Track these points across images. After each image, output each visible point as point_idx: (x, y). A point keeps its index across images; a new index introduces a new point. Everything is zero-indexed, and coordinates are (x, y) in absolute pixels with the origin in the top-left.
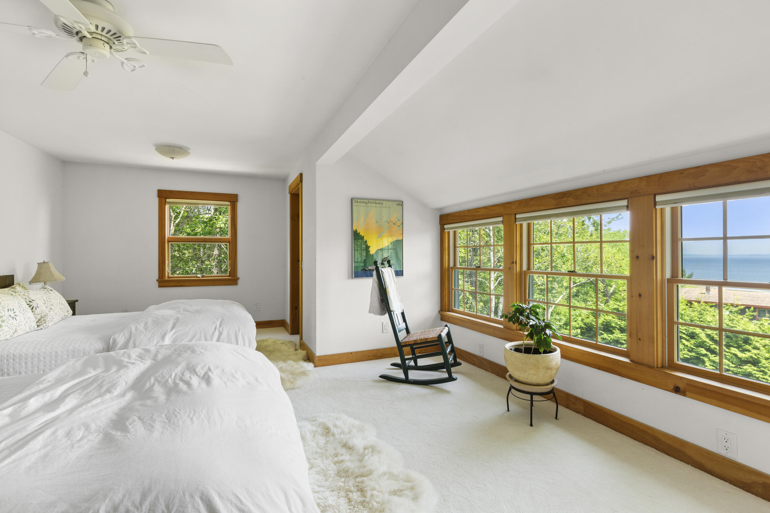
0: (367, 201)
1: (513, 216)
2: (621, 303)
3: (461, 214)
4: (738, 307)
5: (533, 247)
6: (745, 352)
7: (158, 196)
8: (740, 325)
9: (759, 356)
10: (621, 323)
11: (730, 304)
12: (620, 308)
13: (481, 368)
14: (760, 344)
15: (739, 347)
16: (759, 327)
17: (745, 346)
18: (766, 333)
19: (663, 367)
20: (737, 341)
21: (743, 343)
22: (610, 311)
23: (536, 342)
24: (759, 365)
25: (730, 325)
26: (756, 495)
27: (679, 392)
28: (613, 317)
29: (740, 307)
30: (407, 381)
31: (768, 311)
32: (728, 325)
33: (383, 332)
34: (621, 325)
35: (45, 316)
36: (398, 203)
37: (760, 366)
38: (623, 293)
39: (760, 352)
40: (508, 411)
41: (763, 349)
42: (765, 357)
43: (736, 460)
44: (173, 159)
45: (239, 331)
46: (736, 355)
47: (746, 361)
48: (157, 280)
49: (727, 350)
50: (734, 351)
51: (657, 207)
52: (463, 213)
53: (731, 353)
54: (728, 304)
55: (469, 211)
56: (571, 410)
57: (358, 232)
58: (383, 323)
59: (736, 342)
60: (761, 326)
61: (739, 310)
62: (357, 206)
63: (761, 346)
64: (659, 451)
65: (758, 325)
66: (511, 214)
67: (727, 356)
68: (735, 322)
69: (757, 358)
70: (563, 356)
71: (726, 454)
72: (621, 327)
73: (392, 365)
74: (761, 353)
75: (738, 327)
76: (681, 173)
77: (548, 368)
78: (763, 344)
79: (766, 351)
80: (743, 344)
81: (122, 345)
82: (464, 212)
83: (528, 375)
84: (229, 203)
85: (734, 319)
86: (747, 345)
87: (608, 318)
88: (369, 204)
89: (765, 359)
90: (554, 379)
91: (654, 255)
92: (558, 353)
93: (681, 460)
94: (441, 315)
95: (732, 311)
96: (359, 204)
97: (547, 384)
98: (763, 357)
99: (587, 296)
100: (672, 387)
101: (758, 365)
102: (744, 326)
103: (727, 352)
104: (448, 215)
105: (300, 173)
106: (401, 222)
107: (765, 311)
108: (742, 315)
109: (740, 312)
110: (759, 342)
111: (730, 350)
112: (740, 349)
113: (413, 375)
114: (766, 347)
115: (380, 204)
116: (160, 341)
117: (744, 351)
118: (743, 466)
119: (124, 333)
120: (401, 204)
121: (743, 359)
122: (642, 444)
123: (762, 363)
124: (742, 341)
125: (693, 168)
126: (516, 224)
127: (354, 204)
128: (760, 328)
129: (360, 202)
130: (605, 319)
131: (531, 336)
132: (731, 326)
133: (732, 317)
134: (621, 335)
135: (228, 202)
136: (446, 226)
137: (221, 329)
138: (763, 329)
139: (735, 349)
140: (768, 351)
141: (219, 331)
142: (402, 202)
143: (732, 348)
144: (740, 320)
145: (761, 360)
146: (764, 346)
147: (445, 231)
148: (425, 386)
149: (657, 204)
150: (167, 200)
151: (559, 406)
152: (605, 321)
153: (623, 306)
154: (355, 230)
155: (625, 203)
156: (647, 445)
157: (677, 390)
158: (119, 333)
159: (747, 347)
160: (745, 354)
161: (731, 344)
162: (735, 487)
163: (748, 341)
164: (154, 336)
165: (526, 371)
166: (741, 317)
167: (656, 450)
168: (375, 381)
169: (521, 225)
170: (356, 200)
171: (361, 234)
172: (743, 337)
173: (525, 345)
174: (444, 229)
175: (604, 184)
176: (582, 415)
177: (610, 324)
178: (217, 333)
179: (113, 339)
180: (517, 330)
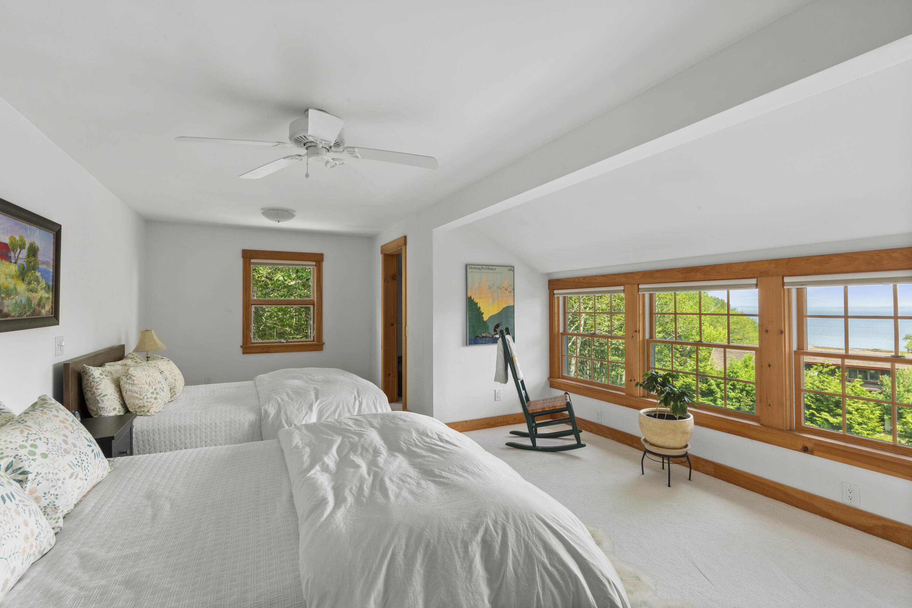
0: (480, 267)
1: (636, 286)
2: (702, 364)
3: (574, 280)
4: (829, 367)
5: (656, 316)
6: (837, 417)
7: (243, 257)
8: (831, 387)
9: (851, 421)
10: (702, 386)
11: (820, 364)
12: (701, 369)
13: (599, 435)
14: (853, 408)
15: (830, 411)
16: (851, 389)
17: (837, 410)
18: (859, 395)
19: (791, 430)
20: (828, 404)
21: (835, 406)
22: (690, 372)
23: (672, 408)
24: (852, 430)
25: (820, 387)
26: (877, 536)
27: (808, 451)
28: (693, 379)
29: (830, 367)
30: (534, 448)
31: (859, 371)
32: (818, 387)
33: (495, 400)
34: (703, 388)
35: (174, 387)
36: (510, 268)
37: (852, 432)
38: (704, 352)
39: (852, 417)
40: (643, 474)
41: (856, 413)
42: (857, 422)
43: (860, 508)
44: (279, 222)
45: (377, 401)
46: (827, 420)
47: (837, 426)
48: (241, 347)
49: (818, 415)
50: (825, 415)
51: (785, 287)
52: (578, 280)
53: (822, 418)
54: (818, 364)
55: (585, 278)
56: (701, 472)
57: (472, 299)
58: (495, 390)
59: (827, 406)
60: (853, 388)
61: (829, 371)
62: (471, 272)
63: (854, 410)
64: (789, 504)
65: (850, 387)
66: (634, 284)
67: (818, 422)
68: (826, 384)
69: (849, 423)
70: (696, 423)
71: (850, 503)
72: (702, 391)
73: (512, 433)
74: (854, 418)
75: (829, 389)
76: (808, 260)
77: (685, 433)
78: (856, 408)
79: (858, 415)
80: (834, 408)
81: (274, 416)
82: (579, 278)
83: (666, 439)
84: (314, 263)
85: (826, 381)
86: (839, 410)
87: (687, 381)
88: (483, 270)
89: (858, 425)
90: (688, 444)
91: (783, 330)
92: (691, 419)
93: (810, 512)
94: (550, 381)
95: (823, 371)
96: (473, 270)
97: (681, 448)
98: (855, 422)
99: (661, 355)
100: (801, 447)
101: (850, 431)
102: (835, 388)
103: (818, 417)
104: (558, 280)
105: (405, 236)
106: (512, 287)
107: (856, 371)
108: (833, 376)
109: (831, 372)
110: (851, 406)
111: (821, 415)
112: (832, 414)
113: (540, 442)
114: (859, 411)
115: (492, 269)
116: (309, 411)
117: (835, 415)
118: (865, 513)
119: (272, 404)
120: (512, 269)
121: (834, 424)
122: (773, 499)
123: (855, 428)
124: (833, 404)
125: (818, 256)
126: (639, 294)
127: (469, 270)
128: (853, 391)
129: (474, 268)
130: (684, 382)
131: (666, 402)
132: (821, 389)
133: (823, 379)
134: (702, 400)
135: (314, 261)
136: (555, 292)
137: (360, 399)
138: (855, 391)
139: (826, 414)
140: (861, 415)
141: (359, 401)
142: (514, 267)
143: (823, 413)
144: (831, 382)
145: (853, 425)
146: (857, 410)
147: (555, 296)
148: (554, 453)
149: (785, 284)
150: (252, 261)
151: (692, 470)
152: (685, 384)
153: (704, 367)
154: (469, 296)
155: (754, 281)
156: (777, 500)
157: (805, 450)
158: (267, 405)
159: (839, 411)
160: (836, 418)
161: (822, 408)
162: (859, 531)
163: (840, 405)
164: (302, 407)
165: (664, 436)
166: (831, 378)
167: (787, 504)
168: (502, 449)
169: (644, 295)
170: (470, 266)
171: (474, 300)
172: (834, 400)
173: (659, 411)
174: (554, 294)
175: (733, 263)
176: (712, 476)
177: (690, 388)
178: (357, 403)
179: (264, 410)
180: (640, 397)
